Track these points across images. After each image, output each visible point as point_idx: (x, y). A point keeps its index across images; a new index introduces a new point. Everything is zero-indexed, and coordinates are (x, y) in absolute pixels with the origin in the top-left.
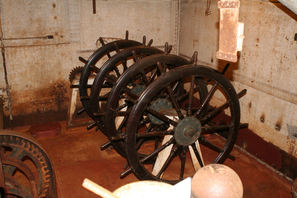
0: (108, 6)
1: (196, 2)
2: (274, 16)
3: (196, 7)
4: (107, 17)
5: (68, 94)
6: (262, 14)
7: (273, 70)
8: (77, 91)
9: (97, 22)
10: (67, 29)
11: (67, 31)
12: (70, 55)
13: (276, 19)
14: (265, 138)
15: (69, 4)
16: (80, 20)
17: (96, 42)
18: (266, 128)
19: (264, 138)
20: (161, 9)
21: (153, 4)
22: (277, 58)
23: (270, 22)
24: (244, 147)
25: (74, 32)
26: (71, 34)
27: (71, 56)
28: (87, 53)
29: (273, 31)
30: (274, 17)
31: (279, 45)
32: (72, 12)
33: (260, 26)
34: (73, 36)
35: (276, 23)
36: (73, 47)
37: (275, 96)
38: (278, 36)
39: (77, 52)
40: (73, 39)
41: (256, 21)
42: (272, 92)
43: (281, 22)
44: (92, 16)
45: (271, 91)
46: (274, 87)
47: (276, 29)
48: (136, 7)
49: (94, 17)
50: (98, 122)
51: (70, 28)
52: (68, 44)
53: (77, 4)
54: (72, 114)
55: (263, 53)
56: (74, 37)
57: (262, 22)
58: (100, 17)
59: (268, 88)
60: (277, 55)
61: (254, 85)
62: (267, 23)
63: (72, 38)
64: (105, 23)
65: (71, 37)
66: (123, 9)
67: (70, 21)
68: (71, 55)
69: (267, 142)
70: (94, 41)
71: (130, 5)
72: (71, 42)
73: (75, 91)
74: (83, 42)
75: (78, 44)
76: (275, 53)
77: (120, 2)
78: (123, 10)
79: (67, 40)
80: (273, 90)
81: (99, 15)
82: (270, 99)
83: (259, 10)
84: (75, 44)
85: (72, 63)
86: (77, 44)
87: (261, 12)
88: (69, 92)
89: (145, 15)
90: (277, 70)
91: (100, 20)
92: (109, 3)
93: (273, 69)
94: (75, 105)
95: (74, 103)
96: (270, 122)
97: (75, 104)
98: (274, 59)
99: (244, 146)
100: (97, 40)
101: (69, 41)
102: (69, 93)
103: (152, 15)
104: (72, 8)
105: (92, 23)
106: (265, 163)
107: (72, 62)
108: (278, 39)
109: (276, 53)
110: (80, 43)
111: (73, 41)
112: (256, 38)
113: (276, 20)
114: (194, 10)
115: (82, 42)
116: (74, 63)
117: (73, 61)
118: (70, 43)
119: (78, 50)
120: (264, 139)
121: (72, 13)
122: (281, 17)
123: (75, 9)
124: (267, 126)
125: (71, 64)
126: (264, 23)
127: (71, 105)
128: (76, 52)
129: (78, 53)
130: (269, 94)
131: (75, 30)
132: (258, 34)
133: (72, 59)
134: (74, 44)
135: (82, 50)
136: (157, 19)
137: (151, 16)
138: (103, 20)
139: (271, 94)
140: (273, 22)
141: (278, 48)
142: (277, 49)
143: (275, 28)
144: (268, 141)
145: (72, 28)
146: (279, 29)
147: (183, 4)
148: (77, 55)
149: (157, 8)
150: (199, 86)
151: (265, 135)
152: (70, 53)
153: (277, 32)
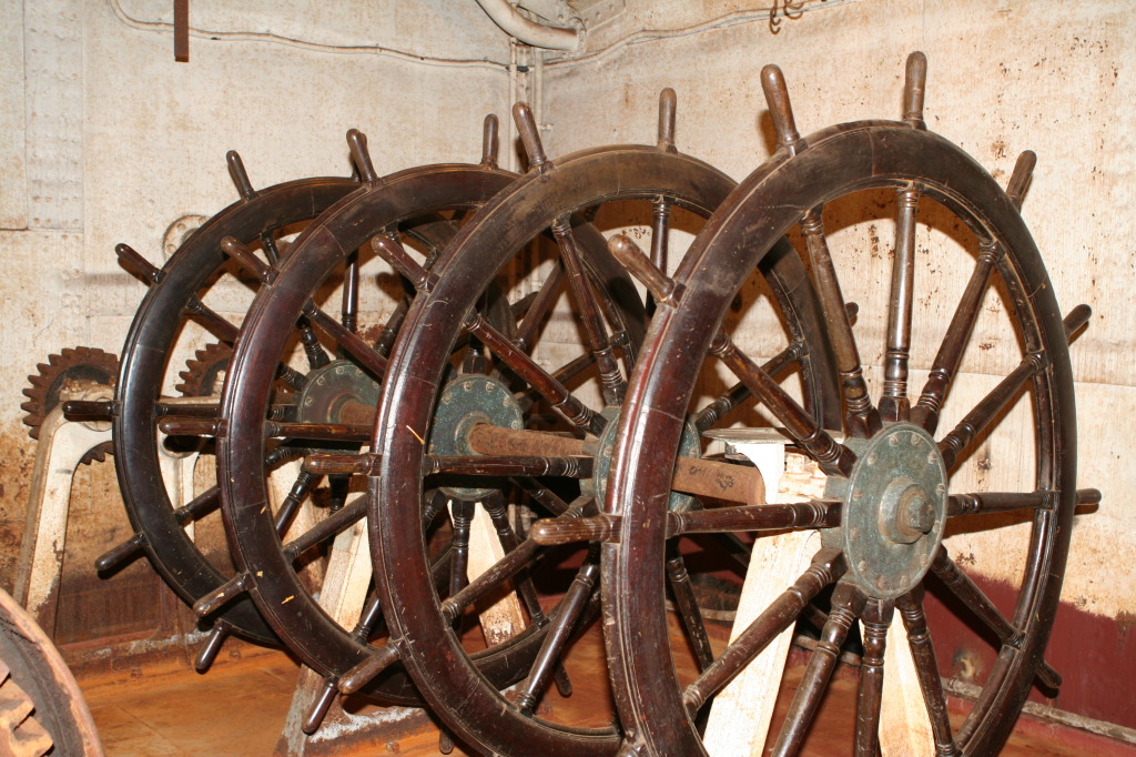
0: (225, 67)
1: (631, 62)
2: (1080, 23)
3: (627, 85)
4: (216, 115)
5: (8, 502)
6: (1009, 32)
7: (1103, 265)
8: (69, 472)
9: (170, 134)
10: (16, 158)
11: (17, 166)
12: (25, 292)
13: (1097, 34)
14: (1089, 600)
15: (33, 30)
16: (85, 117)
17: (161, 236)
18: (1095, 551)
19: (1085, 601)
20: (458, 109)
21: (422, 81)
22: (1119, 204)
23: (1059, 53)
24: (969, 672)
25: (51, 175)
26: (35, 182)
27: (32, 299)
28: (114, 288)
29: (1083, 90)
30: (1080, 29)
31: (1124, 145)
32: (45, 71)
33: (1006, 83)
34: (45, 192)
35: (1096, 50)
36: (46, 250)
37: (1130, 381)
38: (1115, 107)
39: (65, 277)
40: (43, 211)
41: (977, 68)
42: (1110, 367)
43: (1123, 41)
44: (144, 104)
45: (1103, 365)
46: (1117, 345)
47: (1098, 79)
48: (350, 86)
49: (157, 108)
50: (260, 574)
51: (30, 151)
52: (18, 234)
53: (72, 34)
54: (40, 602)
55: (1038, 201)
56: (49, 199)
57: (1013, 67)
58: (186, 115)
59: (1083, 353)
60: (1116, 191)
61: (998, 361)
62: (1047, 62)
63: (38, 205)
64: (209, 147)
65: (36, 198)
66: (294, 86)
67: (34, 114)
68: (30, 294)
69: (1109, 619)
70: (151, 227)
71: (322, 72)
72: (32, 224)
73: (58, 471)
74: (96, 228)
75: (71, 239)
76: (1103, 183)
77: (279, 50)
78: (292, 94)
79: (14, 214)
80: (1114, 356)
81: (177, 104)
82: (1101, 403)
83: (994, 17)
84: (56, 235)
85: (35, 338)
86: (65, 237)
87: (1002, 22)
88: (15, 491)
89: (389, 124)
90: (1125, 257)
91: (185, 128)
92: (229, 51)
93: (1100, 262)
94: (57, 553)
95: (53, 538)
96: (1112, 516)
97: (55, 544)
98: (1105, 213)
99: (964, 668)
100: (168, 225)
101: (22, 218)
102: (11, 498)
103: (419, 130)
104: (45, 52)
105: (143, 138)
106: (1115, 726)
107: (37, 330)
108: (1115, 119)
109: (1114, 182)
110: (80, 235)
111: (43, 219)
112: (990, 143)
113: (1092, 40)
114: (618, 96)
115: (89, 232)
116: (46, 333)
117: (43, 326)
118: (27, 229)
119: (72, 270)
120: (1084, 609)
121: (46, 76)
122: (1119, 21)
123: (59, 59)
124: (1098, 537)
125: (30, 339)
126: (1025, 69)
127: (33, 549)
128: (60, 277)
129: (67, 284)
130: (1091, 381)
131: (58, 162)
132: (998, 123)
133: (38, 313)
134: (47, 234)
135: (90, 269)
136: (440, 150)
137: (415, 135)
138: (199, 129)
139: (1102, 381)
140: (1079, 50)
141: (1118, 157)
142: (1115, 165)
143: (1094, 75)
144: (1111, 613)
145: (41, 155)
146: (1116, 75)
147: (555, 88)
148: (66, 295)
149: (441, 98)
150: (801, 340)
151: (1091, 588)
152: (28, 281)
153: (1107, 89)
